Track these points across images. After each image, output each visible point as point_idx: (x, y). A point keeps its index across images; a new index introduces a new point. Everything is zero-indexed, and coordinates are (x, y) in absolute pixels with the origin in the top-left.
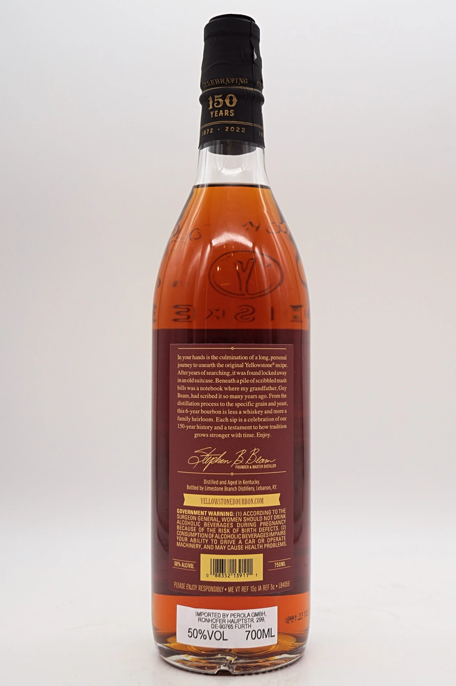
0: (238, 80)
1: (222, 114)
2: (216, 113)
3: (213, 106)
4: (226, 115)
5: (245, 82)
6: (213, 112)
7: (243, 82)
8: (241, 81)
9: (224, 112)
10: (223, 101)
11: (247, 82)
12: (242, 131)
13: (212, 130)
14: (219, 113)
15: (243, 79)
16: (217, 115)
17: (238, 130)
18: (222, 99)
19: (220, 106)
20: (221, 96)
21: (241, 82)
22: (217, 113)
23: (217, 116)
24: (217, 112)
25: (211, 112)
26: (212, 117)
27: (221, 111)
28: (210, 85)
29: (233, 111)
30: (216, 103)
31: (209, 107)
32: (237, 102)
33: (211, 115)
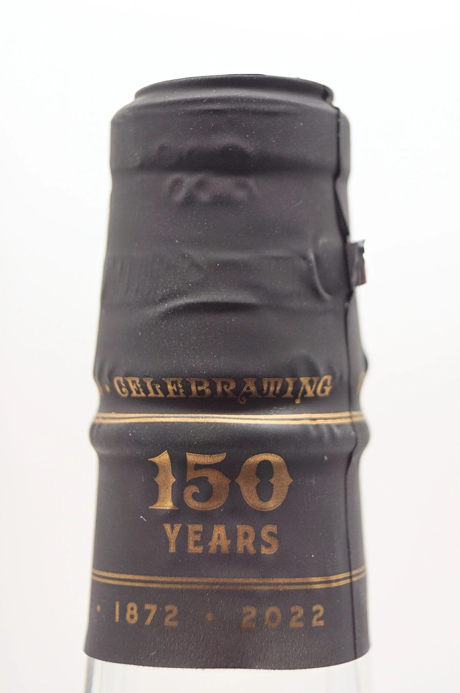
0: (297, 384)
1: (225, 544)
2: (192, 538)
3: (178, 499)
4: (245, 547)
5: (323, 391)
6: (177, 527)
7: (315, 392)
8: (308, 388)
9: (232, 535)
10: (226, 481)
11: (328, 389)
12: (315, 623)
13: (175, 612)
14: (206, 537)
15: (315, 379)
16: (196, 544)
17: (299, 620)
18: (226, 474)
19: (213, 505)
20: (219, 458)
21: (305, 392)
22: (198, 537)
23: (199, 549)
24: (197, 533)
25: (167, 527)
26: (172, 549)
27: (219, 531)
28: (161, 395)
29: (273, 528)
30: (194, 489)
31: (155, 497)
32: (290, 486)
33: (167, 542)
